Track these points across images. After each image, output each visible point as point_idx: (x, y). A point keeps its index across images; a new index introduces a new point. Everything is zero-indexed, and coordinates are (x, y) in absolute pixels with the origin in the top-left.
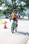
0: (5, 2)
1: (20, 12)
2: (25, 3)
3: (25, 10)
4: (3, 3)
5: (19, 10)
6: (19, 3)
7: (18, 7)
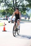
0: (4, 1)
1: (22, 13)
2: (27, 3)
3: (28, 10)
4: (2, 2)
5: (21, 10)
6: (20, 2)
7: (20, 7)
